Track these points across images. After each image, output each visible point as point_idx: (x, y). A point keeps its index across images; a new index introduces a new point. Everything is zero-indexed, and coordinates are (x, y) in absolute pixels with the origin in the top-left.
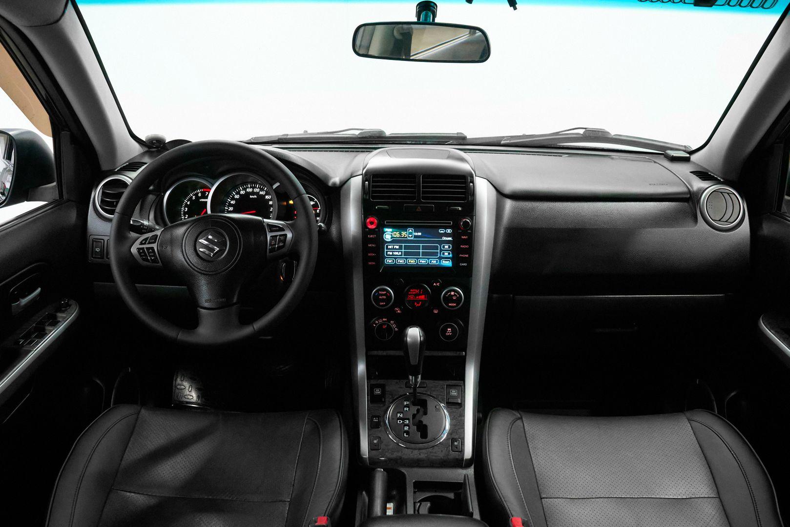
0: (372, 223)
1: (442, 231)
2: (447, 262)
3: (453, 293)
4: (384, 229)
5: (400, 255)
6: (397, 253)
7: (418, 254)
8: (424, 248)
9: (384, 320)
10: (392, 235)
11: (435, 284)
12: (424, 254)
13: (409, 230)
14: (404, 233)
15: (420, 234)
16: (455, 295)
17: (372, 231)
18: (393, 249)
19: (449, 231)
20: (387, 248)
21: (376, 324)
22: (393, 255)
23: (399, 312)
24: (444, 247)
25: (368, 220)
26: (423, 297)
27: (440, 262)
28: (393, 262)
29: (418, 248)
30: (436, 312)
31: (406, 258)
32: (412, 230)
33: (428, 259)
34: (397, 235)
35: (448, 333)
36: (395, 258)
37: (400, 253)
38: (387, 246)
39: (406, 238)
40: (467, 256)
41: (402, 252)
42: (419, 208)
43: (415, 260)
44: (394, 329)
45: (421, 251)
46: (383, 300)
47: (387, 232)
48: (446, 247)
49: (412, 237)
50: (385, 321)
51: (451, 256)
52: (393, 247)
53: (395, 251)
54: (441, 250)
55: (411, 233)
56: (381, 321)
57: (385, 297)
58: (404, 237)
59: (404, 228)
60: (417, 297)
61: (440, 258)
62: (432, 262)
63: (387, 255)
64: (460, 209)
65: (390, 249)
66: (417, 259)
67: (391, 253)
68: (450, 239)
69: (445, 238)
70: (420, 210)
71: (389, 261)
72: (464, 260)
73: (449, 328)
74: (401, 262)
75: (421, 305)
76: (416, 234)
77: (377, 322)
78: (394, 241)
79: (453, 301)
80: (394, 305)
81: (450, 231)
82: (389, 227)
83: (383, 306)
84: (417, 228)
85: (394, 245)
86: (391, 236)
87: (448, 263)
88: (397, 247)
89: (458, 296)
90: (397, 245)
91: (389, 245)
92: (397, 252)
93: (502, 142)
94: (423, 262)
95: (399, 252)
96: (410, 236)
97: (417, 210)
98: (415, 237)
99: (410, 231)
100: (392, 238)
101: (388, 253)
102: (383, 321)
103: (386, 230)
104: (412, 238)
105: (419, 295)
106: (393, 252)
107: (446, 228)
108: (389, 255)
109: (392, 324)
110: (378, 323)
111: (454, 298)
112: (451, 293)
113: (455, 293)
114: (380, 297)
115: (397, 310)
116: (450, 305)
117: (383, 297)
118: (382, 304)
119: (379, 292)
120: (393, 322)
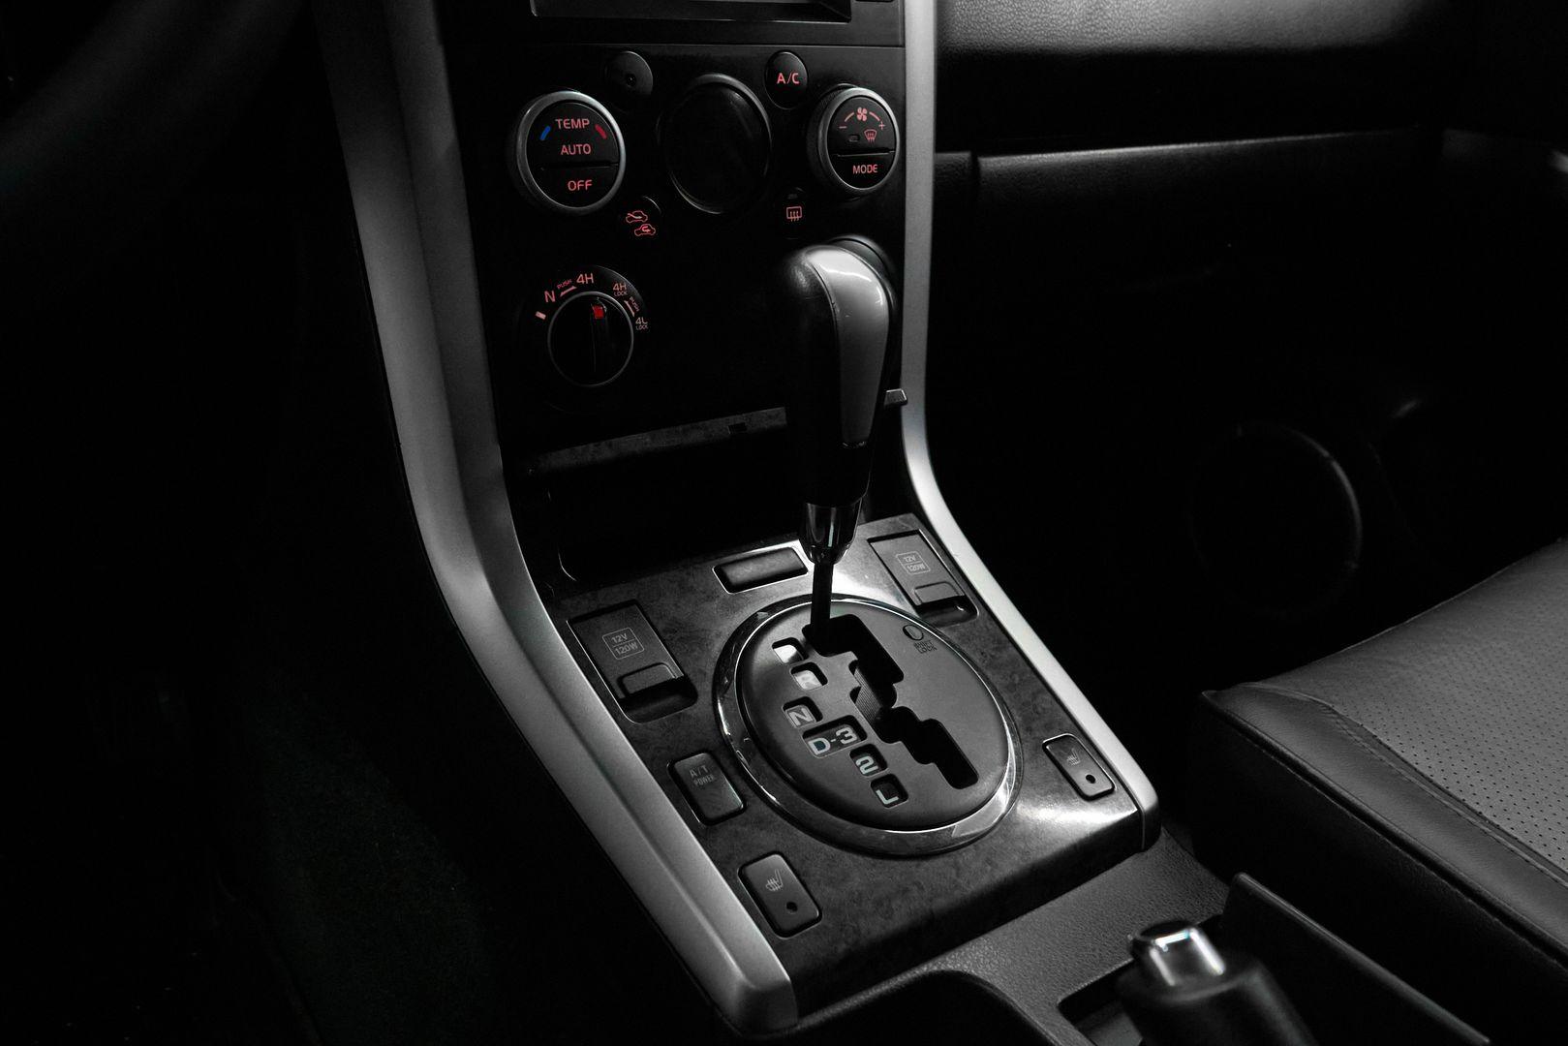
3: (862, 114)
9: (582, 279)
11: (781, 78)
16: (870, 121)
21: (549, 309)
23: (646, 229)
30: (794, 215)
44: (634, 320)
46: (578, 166)
50: (589, 287)
56: (567, 288)
57: (586, 149)
77: (550, 297)
80: (630, 197)
83: (581, 197)
89: (881, 125)
102: (581, 288)
109: (620, 300)
110: (560, 300)
111: (871, 137)
112: (857, 113)
113: (871, 113)
114: (564, 150)
115: (639, 224)
116: (857, 169)
117: (582, 148)
118: (578, 185)
119: (559, 121)
120: (623, 289)
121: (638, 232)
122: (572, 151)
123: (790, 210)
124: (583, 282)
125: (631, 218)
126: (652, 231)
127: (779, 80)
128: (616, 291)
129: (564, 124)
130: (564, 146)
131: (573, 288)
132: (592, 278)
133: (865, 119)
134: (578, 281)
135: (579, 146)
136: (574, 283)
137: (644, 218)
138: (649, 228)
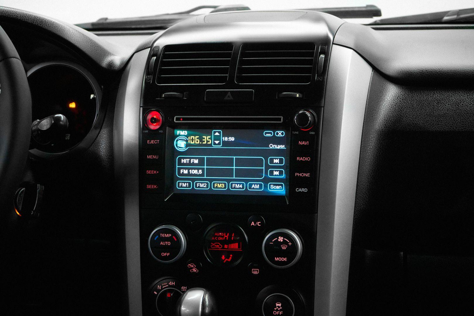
0: (154, 120)
1: (268, 134)
2: (278, 187)
3: (281, 239)
4: (175, 131)
5: (200, 175)
6: (195, 172)
7: (229, 173)
8: (239, 162)
10: (187, 141)
11: (253, 224)
12: (239, 173)
13: (215, 132)
14: (206, 138)
15: (232, 139)
16: (284, 242)
17: (153, 134)
18: (190, 164)
19: (280, 134)
20: (180, 163)
21: (158, 291)
22: (189, 174)
23: (194, 270)
24: (272, 161)
25: (149, 117)
26: (235, 246)
27: (266, 187)
28: (190, 186)
29: (230, 162)
30: (255, 272)
31: (211, 181)
32: (219, 132)
33: (246, 181)
34: (195, 140)
35: (277, 310)
36: (193, 180)
37: (200, 172)
38: (180, 159)
39: (211, 145)
40: (308, 175)
41: (203, 169)
42: (229, 94)
43: (225, 184)
45: (234, 167)
46: (165, 248)
47: (179, 135)
48: (276, 161)
49: (219, 144)
50: (173, 286)
51: (283, 176)
52: (190, 161)
53: (192, 169)
54: (267, 167)
55: (217, 138)
56: (165, 285)
57: (169, 243)
58: (207, 145)
59: (206, 128)
60: (226, 246)
61: (267, 181)
62: (253, 186)
63: (179, 174)
64: (298, 96)
65: (184, 164)
66: (229, 181)
67: (186, 172)
68: (282, 147)
69: (273, 146)
70: (231, 98)
71: (183, 185)
72: (302, 182)
73: (279, 301)
74: (202, 186)
75: (232, 259)
76: (226, 139)
77: (159, 287)
78: (191, 151)
79: (282, 254)
81: (282, 134)
82: (182, 127)
83: (166, 258)
84: (227, 128)
85: (190, 158)
86: (185, 142)
87: (279, 190)
88: (196, 161)
89: (290, 244)
90: (196, 158)
91: (184, 158)
92: (195, 169)
93: (446, 18)
94: (238, 186)
95: (198, 169)
96: (217, 142)
97: (226, 98)
98: (225, 143)
99: (217, 134)
100: (187, 145)
101: (182, 171)
102: (170, 286)
103: (178, 132)
104: (220, 147)
105: (229, 241)
106: (189, 169)
107: (275, 127)
108: (183, 174)
109: (184, 292)
110: (162, 289)
111: (284, 248)
112: (278, 239)
113: (285, 239)
114: (161, 243)
115: (192, 268)
116: (277, 259)
117: (167, 243)
118: (165, 254)
119: (161, 234)
120: (185, 289)
121: (192, 271)
122: (164, 244)
123: (253, 270)
124: (171, 284)
125: (189, 266)
126: (197, 271)
127: (252, 224)
128: (182, 289)
129: (163, 235)
130: (162, 242)
131: (167, 286)
132: (174, 284)
133: (282, 241)
134: (169, 284)
135: (167, 242)
136: (168, 284)
137: (194, 266)
138: (196, 270)
